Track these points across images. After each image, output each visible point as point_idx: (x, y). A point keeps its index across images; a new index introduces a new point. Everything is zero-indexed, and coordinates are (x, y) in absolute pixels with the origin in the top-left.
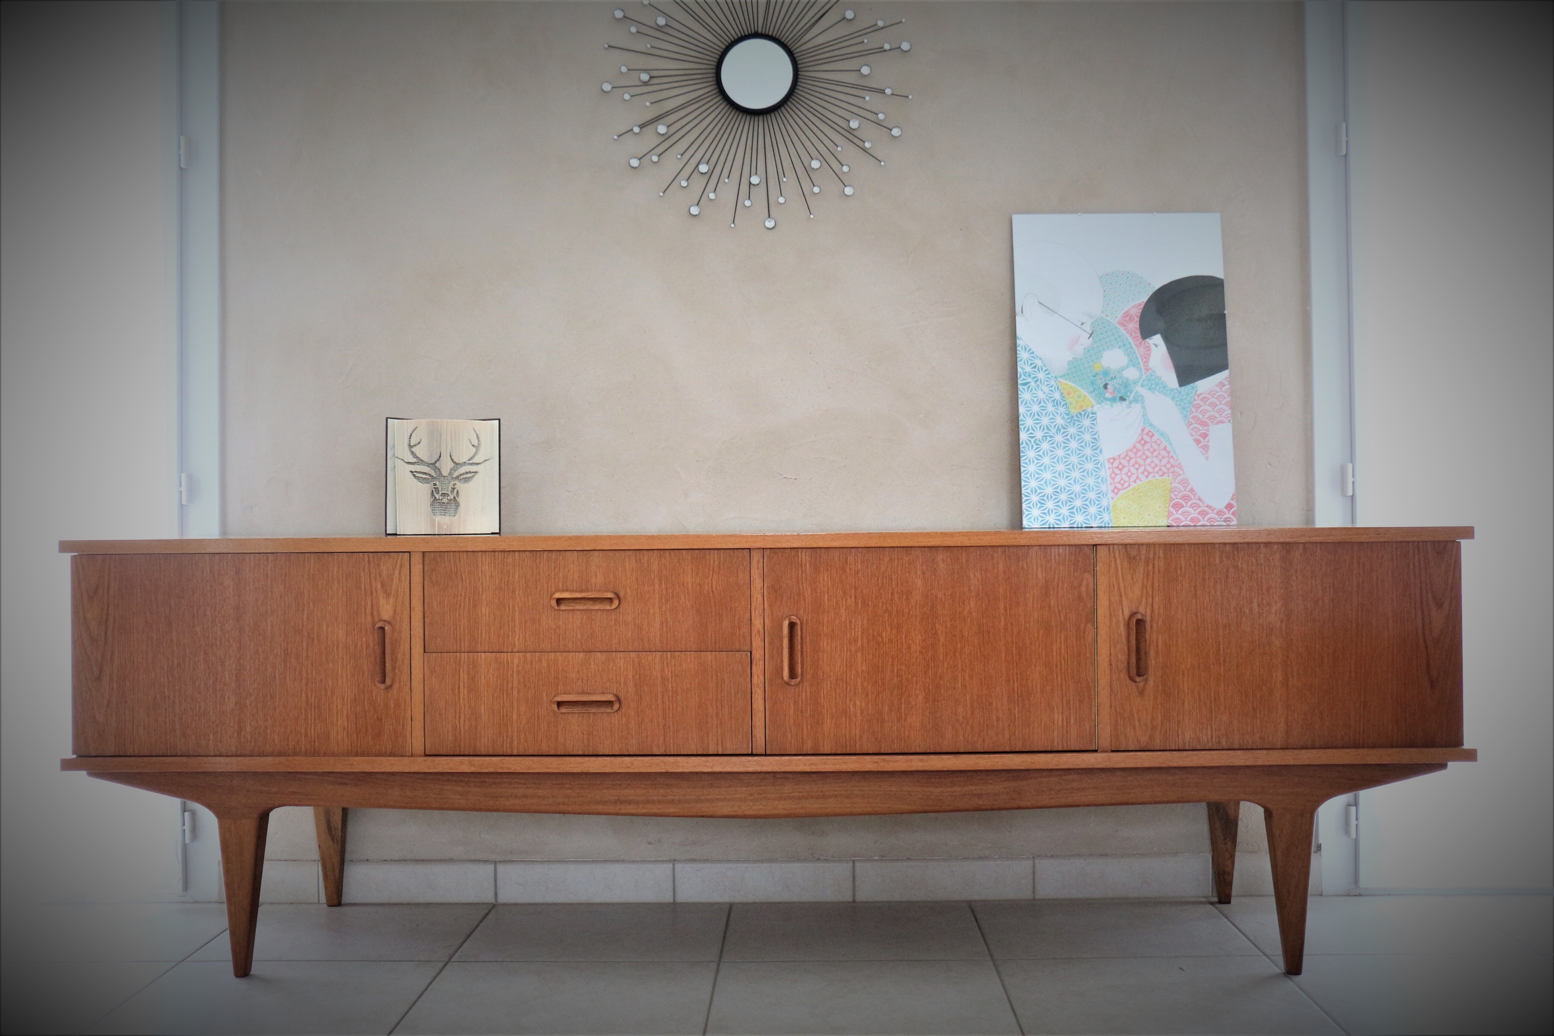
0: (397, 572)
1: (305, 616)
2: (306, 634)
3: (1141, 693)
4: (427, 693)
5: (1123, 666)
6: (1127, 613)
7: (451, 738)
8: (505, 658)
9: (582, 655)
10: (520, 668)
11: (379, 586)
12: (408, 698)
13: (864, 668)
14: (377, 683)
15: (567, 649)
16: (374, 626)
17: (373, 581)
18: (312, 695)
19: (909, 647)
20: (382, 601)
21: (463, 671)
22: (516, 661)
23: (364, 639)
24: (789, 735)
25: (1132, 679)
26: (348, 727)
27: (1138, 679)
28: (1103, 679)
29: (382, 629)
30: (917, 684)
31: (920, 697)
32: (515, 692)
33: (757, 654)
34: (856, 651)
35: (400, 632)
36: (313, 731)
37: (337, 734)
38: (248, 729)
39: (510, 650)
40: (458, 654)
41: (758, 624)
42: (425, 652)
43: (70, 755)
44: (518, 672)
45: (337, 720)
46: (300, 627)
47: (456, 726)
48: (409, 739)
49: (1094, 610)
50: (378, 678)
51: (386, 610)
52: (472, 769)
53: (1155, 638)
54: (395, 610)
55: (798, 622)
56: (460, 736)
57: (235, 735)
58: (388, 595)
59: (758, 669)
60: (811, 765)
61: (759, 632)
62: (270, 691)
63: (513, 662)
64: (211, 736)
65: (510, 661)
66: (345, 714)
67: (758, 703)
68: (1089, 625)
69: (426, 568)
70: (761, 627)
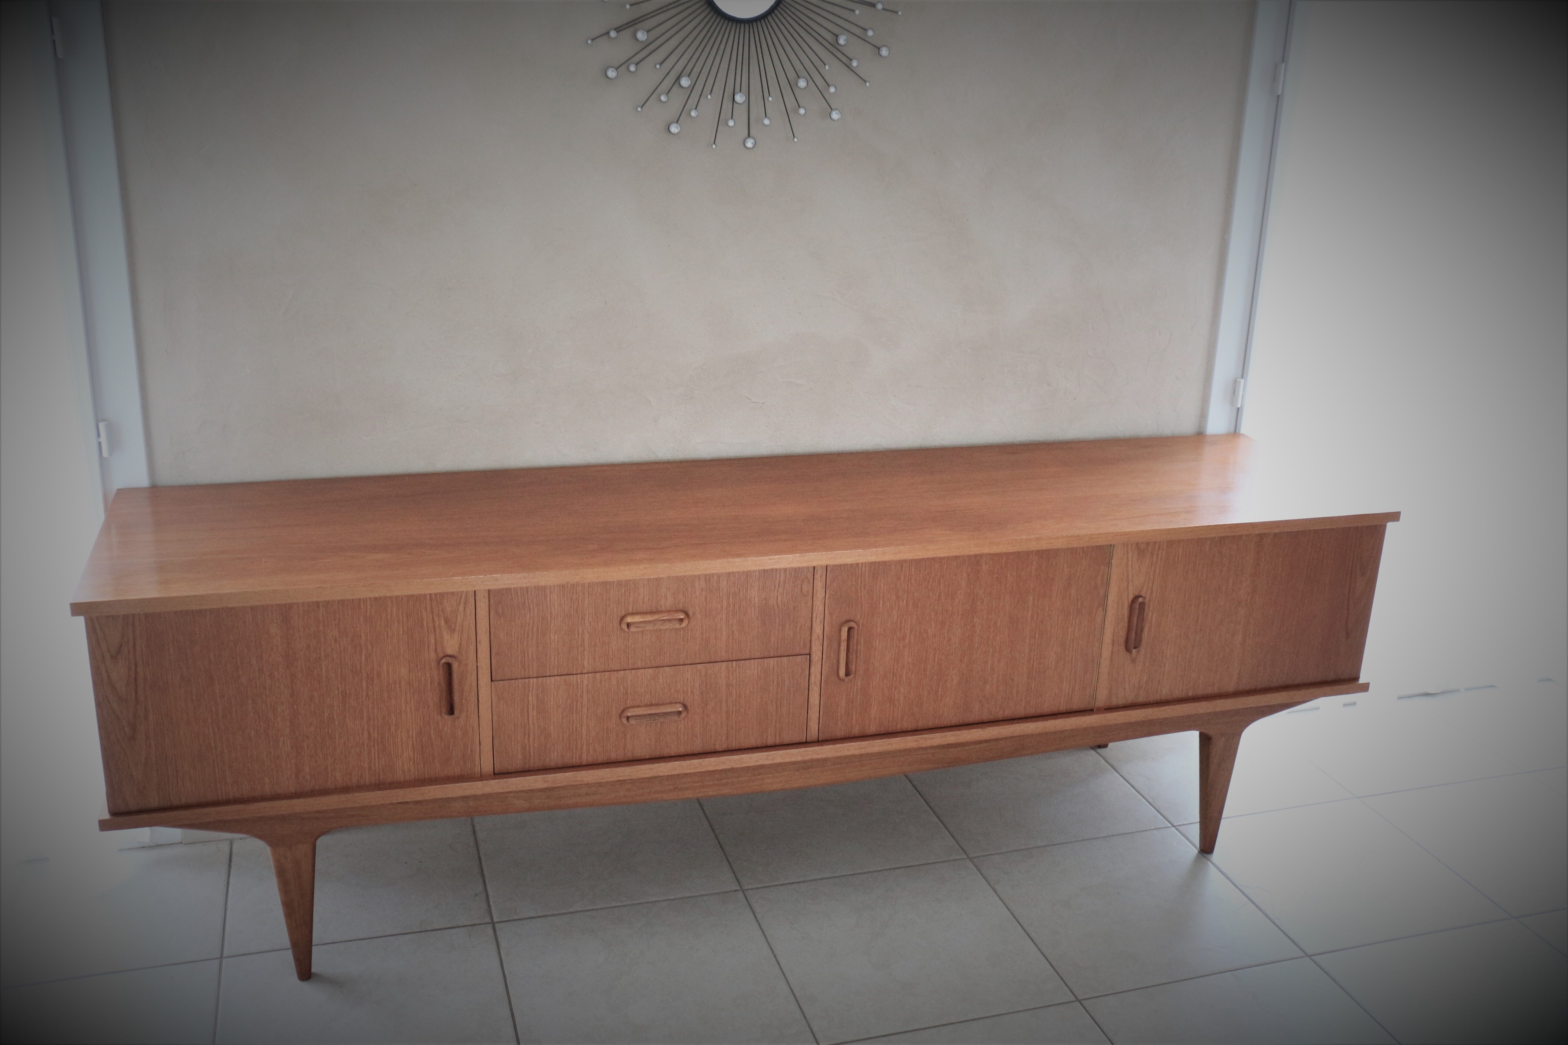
0: (461, 608)
1: (363, 659)
2: (365, 675)
3: (1134, 661)
4: (495, 718)
5: (1122, 640)
6: (1131, 597)
7: (520, 756)
8: (575, 680)
9: (650, 671)
10: (590, 687)
11: (443, 622)
12: (476, 725)
13: (910, 660)
14: (444, 715)
15: (636, 666)
16: (439, 661)
17: (436, 619)
18: (374, 731)
19: (950, 640)
20: (446, 636)
21: (532, 695)
22: (585, 682)
23: (428, 675)
24: (840, 724)
25: (1128, 650)
26: (414, 756)
27: (1134, 651)
28: (1106, 653)
29: (449, 666)
30: (953, 670)
31: (955, 682)
32: (585, 710)
33: (816, 656)
34: (904, 647)
35: (466, 665)
36: (377, 765)
37: (403, 765)
38: (307, 769)
39: (579, 672)
40: (527, 680)
41: (818, 630)
42: (492, 681)
43: (107, 816)
44: (588, 692)
45: (403, 752)
46: (358, 667)
47: (526, 746)
48: (477, 762)
49: (1106, 596)
50: (444, 710)
51: (451, 645)
52: (545, 786)
53: (1151, 616)
54: (460, 644)
55: (856, 627)
56: (530, 753)
57: (293, 776)
58: (452, 631)
59: (816, 669)
60: (860, 749)
61: (818, 637)
62: (328, 732)
63: (582, 682)
64: (267, 780)
65: (579, 683)
66: (410, 746)
67: (815, 699)
68: (1101, 609)
69: (492, 602)
70: (821, 633)
